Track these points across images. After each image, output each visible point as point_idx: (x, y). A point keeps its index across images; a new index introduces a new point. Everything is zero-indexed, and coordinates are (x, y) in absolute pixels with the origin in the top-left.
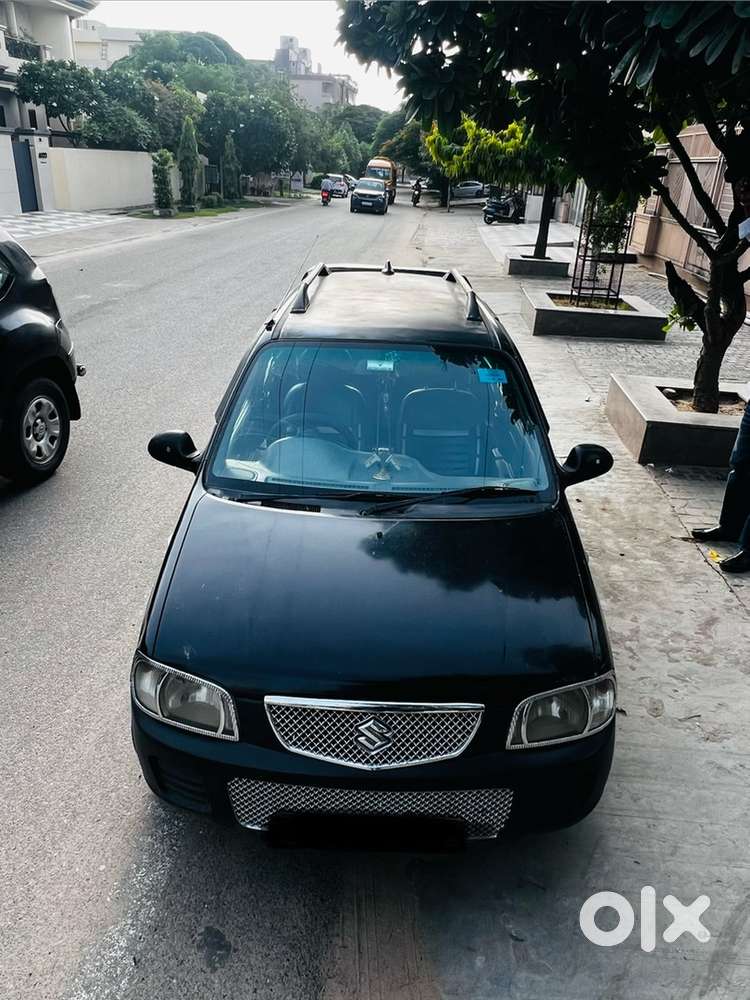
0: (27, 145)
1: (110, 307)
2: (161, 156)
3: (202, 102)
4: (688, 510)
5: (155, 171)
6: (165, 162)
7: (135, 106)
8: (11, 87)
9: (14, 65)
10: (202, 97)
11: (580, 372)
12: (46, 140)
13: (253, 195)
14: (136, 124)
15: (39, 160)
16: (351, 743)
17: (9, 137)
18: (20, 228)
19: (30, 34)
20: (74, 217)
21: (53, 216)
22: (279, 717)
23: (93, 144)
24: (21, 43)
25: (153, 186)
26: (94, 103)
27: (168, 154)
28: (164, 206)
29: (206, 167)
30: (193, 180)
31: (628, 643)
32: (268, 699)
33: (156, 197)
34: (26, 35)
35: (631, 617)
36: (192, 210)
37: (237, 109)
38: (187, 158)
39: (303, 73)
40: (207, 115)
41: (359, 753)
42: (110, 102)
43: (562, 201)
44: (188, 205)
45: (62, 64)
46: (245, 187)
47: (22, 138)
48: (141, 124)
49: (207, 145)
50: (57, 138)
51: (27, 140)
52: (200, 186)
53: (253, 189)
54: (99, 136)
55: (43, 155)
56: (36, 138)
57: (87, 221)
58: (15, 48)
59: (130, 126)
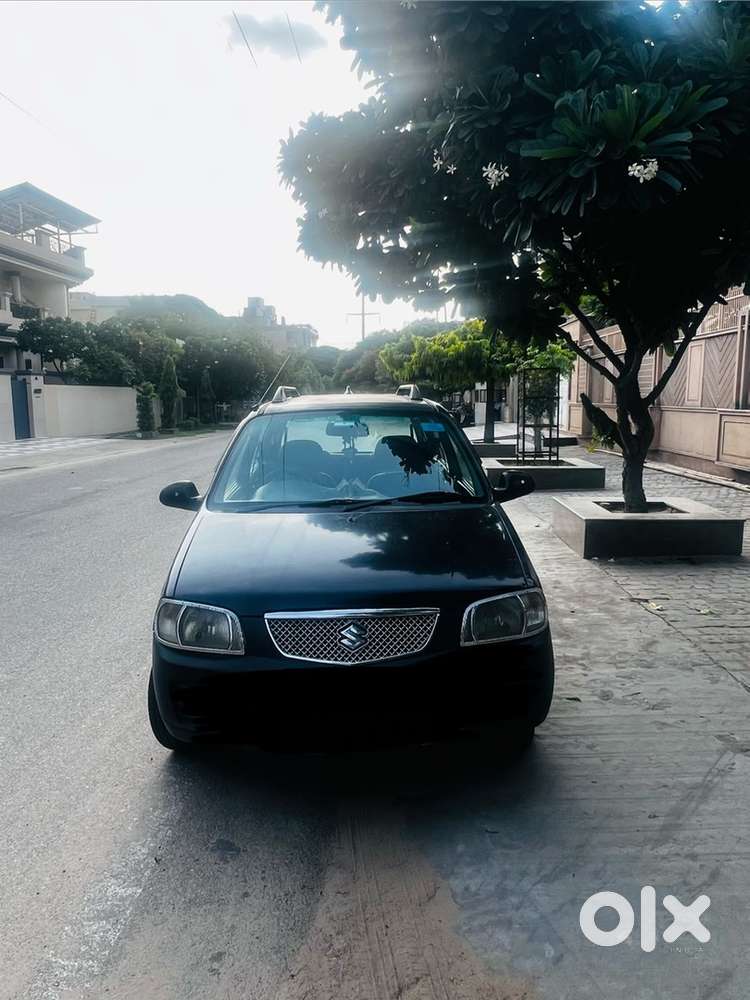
0: (24, 383)
1: (99, 494)
2: (144, 387)
3: (181, 346)
4: (628, 582)
5: (138, 400)
6: (149, 392)
7: (121, 350)
8: (13, 340)
9: (16, 324)
10: (180, 343)
11: (530, 511)
12: (41, 378)
13: (227, 421)
14: (121, 363)
15: (34, 396)
16: (336, 645)
17: (9, 377)
18: (14, 450)
19: (32, 300)
20: (63, 441)
21: (44, 441)
22: (277, 630)
23: (82, 380)
24: (23, 307)
25: (137, 412)
26: (86, 348)
27: (151, 385)
28: (146, 428)
29: (184, 399)
30: (172, 407)
31: (580, 662)
32: (267, 616)
33: (139, 422)
34: (28, 301)
35: (582, 646)
36: (172, 432)
37: (211, 349)
38: (168, 389)
39: (269, 324)
40: (186, 355)
41: (343, 652)
42: (99, 348)
43: (507, 405)
44: (168, 428)
45: (59, 320)
46: (219, 414)
47: (20, 378)
48: (127, 364)
49: (185, 380)
50: (52, 378)
51: (25, 380)
52: (179, 414)
53: (227, 417)
54: (89, 374)
55: (38, 391)
56: (33, 378)
57: (76, 443)
58: (17, 311)
59: (117, 366)
